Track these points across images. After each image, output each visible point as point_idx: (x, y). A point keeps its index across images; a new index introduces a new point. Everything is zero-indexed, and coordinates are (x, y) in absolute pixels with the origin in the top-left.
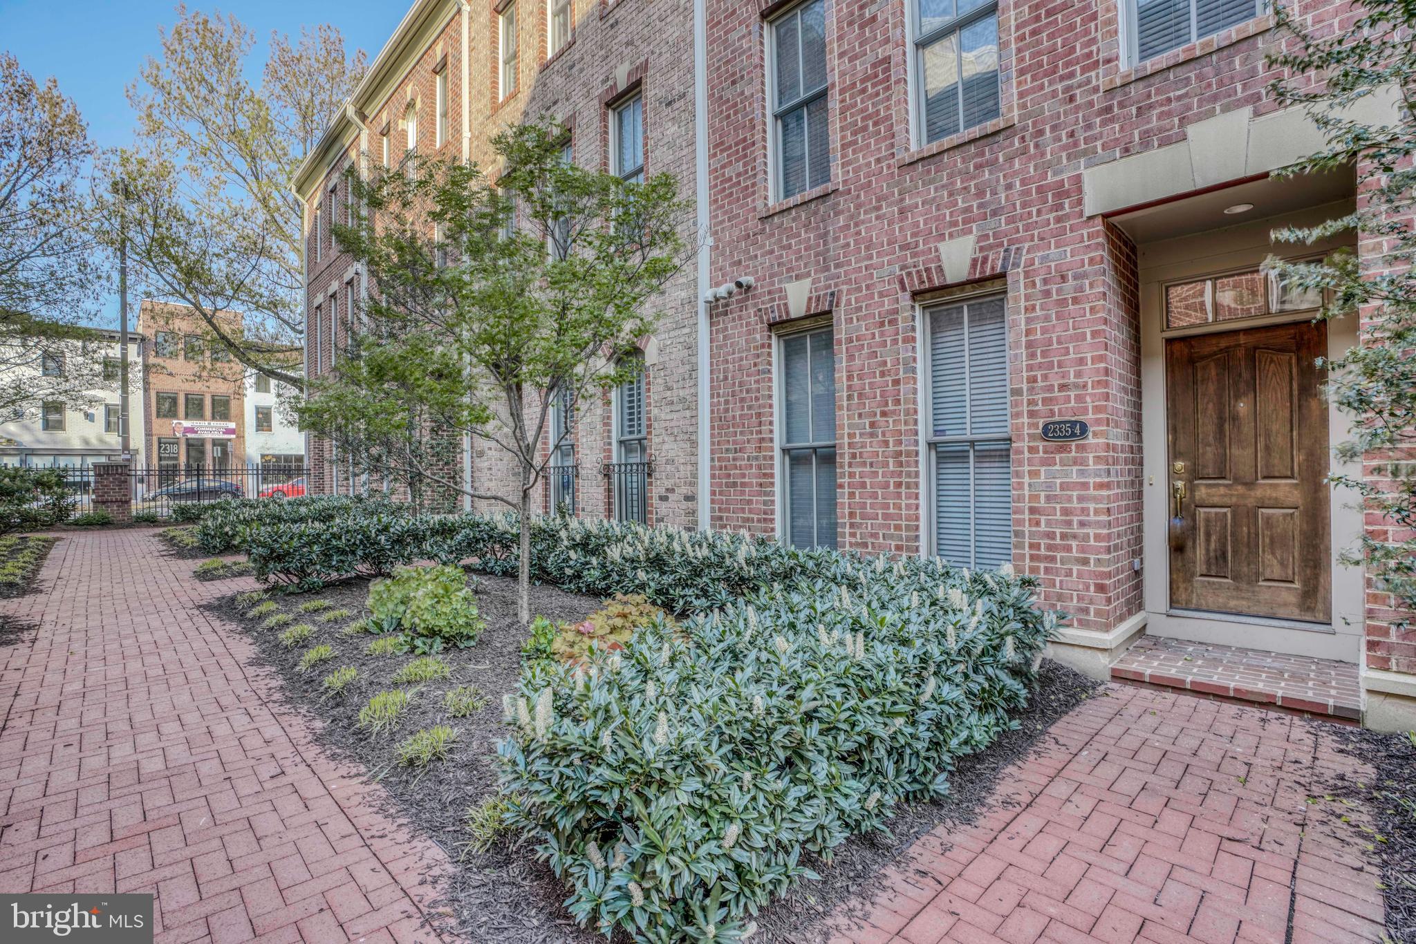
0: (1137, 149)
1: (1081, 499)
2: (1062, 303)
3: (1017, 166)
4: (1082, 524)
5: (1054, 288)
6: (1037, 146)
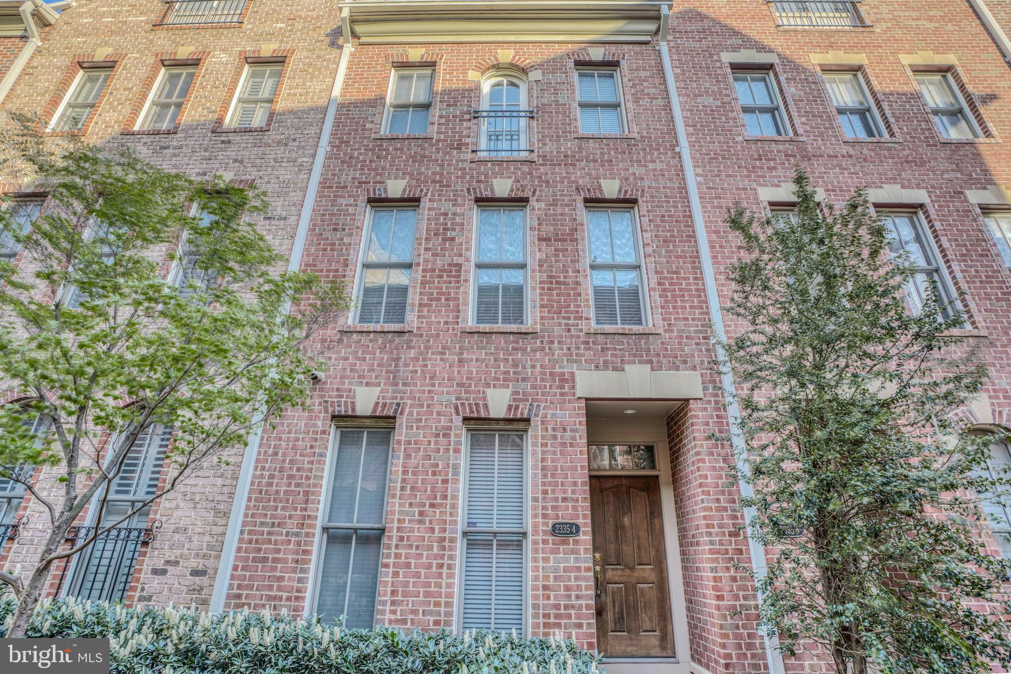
0: (602, 368)
1: (577, 578)
2: (563, 444)
3: (538, 356)
4: (578, 597)
5: (559, 434)
6: (550, 349)
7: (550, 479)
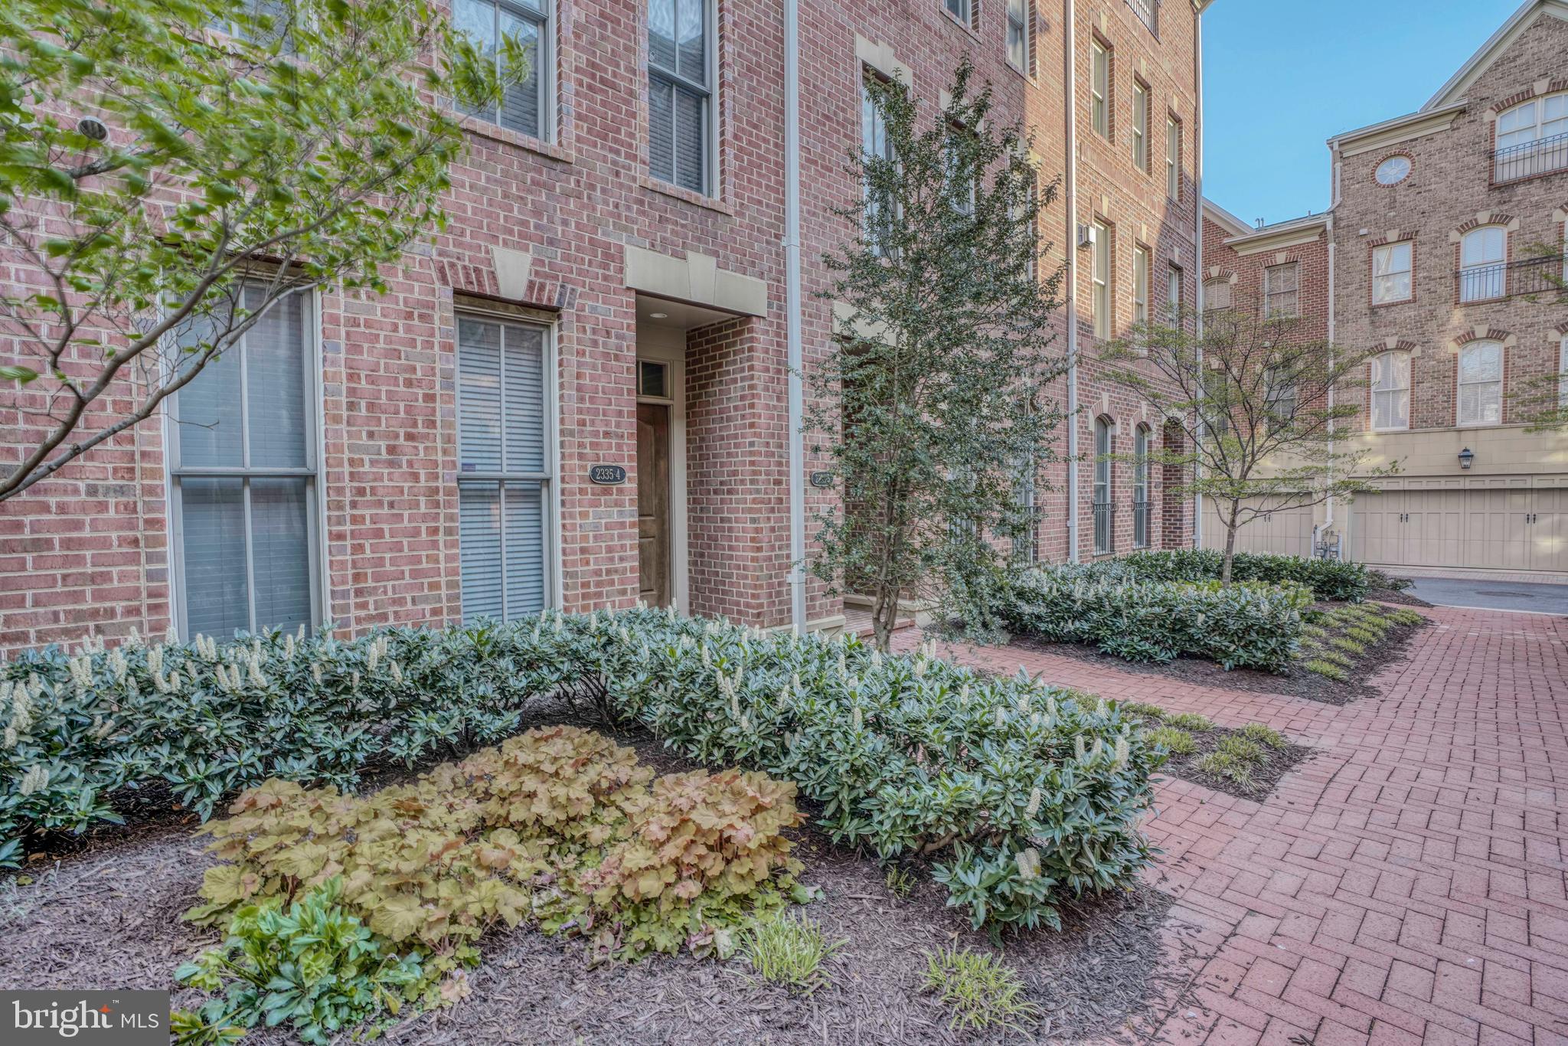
0: (658, 248)
2: (606, 355)
3: (572, 206)
5: (601, 340)
6: (589, 198)
7: (588, 405)
